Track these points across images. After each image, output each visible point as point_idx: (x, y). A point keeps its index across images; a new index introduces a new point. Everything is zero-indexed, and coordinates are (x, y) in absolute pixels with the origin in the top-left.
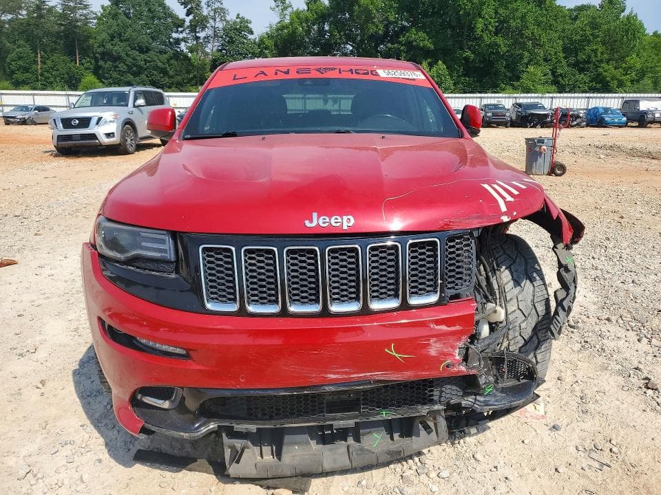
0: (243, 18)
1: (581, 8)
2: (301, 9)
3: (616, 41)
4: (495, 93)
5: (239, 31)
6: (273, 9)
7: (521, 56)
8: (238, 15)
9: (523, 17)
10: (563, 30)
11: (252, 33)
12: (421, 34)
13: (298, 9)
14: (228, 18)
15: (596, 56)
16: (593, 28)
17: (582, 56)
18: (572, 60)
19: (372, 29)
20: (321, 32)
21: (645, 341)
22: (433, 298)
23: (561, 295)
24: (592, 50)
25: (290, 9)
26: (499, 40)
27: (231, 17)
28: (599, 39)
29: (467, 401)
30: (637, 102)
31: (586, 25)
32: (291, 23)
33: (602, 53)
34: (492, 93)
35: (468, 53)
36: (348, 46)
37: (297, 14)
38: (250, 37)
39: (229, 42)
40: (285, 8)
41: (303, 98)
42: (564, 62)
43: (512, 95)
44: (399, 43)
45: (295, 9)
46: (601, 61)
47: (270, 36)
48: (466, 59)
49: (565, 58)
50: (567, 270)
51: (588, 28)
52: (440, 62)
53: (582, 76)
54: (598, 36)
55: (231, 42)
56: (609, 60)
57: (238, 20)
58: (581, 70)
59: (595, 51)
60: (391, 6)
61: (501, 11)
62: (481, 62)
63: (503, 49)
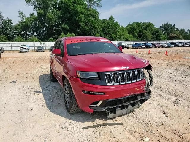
0: (9, 19)
1: (104, 20)
2: (29, 17)
5: (8, 23)
6: (19, 17)
7: (92, 32)
8: (7, 18)
9: (92, 21)
10: (101, 25)
11: (13, 24)
12: (66, 25)
13: (28, 17)
14: (3, 19)
15: (110, 32)
16: (108, 25)
17: (106, 32)
19: (51, 24)
20: (35, 24)
21: (155, 89)
22: (140, 79)
23: (151, 79)
24: (109, 30)
25: (25, 17)
26: (87, 27)
27: (5, 18)
28: (110, 28)
29: (143, 98)
30: (121, 43)
31: (106, 24)
32: (26, 21)
35: (79, 31)
36: (44, 28)
37: (28, 18)
38: (12, 25)
39: (4, 26)
40: (23, 17)
41: (34, 43)
42: (102, 33)
44: (60, 27)
45: (27, 17)
46: (111, 33)
47: (19, 25)
48: (78, 32)
50: (151, 75)
52: (73, 33)
53: (107, 37)
55: (5, 26)
57: (7, 19)
58: (107, 35)
60: (56, 18)
61: (86, 20)
62: (82, 33)
63: (88, 30)
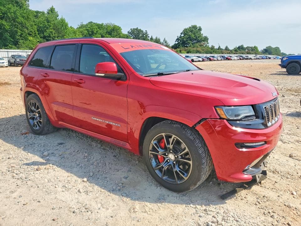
3: (59, 29)
4: (7, 49)
16: (48, 22)
17: (46, 34)
18: (42, 35)
26: (4, 23)
28: (52, 27)
31: (44, 20)
33: (54, 33)
34: (5, 49)
42: (38, 36)
43: (24, 51)
49: (38, 34)
51: (46, 22)
54: (51, 26)
56: (58, 36)
59: (51, 32)
